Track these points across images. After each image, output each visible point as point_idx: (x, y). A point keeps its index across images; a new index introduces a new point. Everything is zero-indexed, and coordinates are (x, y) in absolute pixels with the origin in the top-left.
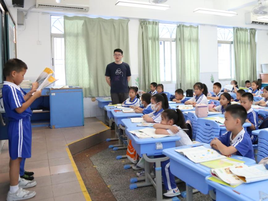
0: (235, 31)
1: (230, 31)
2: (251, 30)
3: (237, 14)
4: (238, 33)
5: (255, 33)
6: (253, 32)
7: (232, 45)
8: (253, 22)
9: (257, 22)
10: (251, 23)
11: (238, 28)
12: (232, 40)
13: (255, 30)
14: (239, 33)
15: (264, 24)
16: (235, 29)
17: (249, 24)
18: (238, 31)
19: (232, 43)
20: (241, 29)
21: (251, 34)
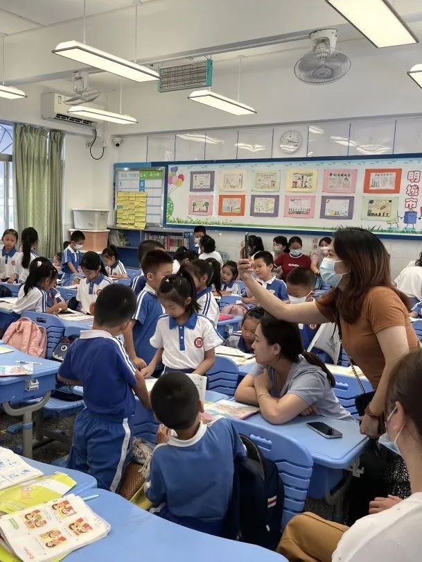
0: (18, 133)
1: (6, 130)
2: (53, 133)
3: (26, 97)
4: (25, 138)
5: (61, 140)
6: (57, 137)
7: (11, 163)
8: (59, 115)
9: (68, 117)
10: (55, 116)
11: (25, 126)
12: (10, 152)
13: (62, 133)
14: (27, 138)
15: (81, 122)
16: (19, 127)
17: (49, 119)
18: (24, 133)
19: (10, 158)
20: (32, 129)
21: (52, 142)
